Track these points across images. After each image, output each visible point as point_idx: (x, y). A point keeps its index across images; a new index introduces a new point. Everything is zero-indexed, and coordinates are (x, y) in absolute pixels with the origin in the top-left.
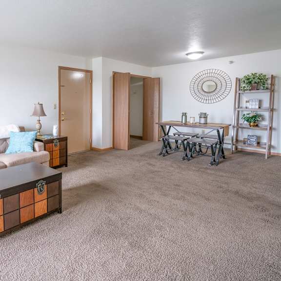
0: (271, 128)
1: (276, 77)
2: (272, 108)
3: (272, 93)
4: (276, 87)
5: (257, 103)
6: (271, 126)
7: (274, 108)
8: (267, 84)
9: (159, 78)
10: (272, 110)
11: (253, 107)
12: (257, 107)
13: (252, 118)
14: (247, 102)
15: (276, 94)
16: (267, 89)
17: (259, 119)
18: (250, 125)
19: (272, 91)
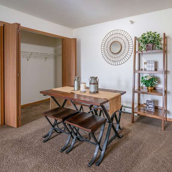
0: (166, 92)
1: (168, 37)
2: (165, 70)
3: (165, 54)
4: (168, 48)
5: (154, 65)
6: (165, 89)
7: (168, 70)
8: (161, 44)
9: (76, 39)
10: (166, 72)
11: (150, 69)
12: (153, 69)
13: (149, 81)
14: (145, 63)
15: (168, 55)
16: (161, 49)
17: (155, 83)
18: (148, 89)
19: (165, 52)
